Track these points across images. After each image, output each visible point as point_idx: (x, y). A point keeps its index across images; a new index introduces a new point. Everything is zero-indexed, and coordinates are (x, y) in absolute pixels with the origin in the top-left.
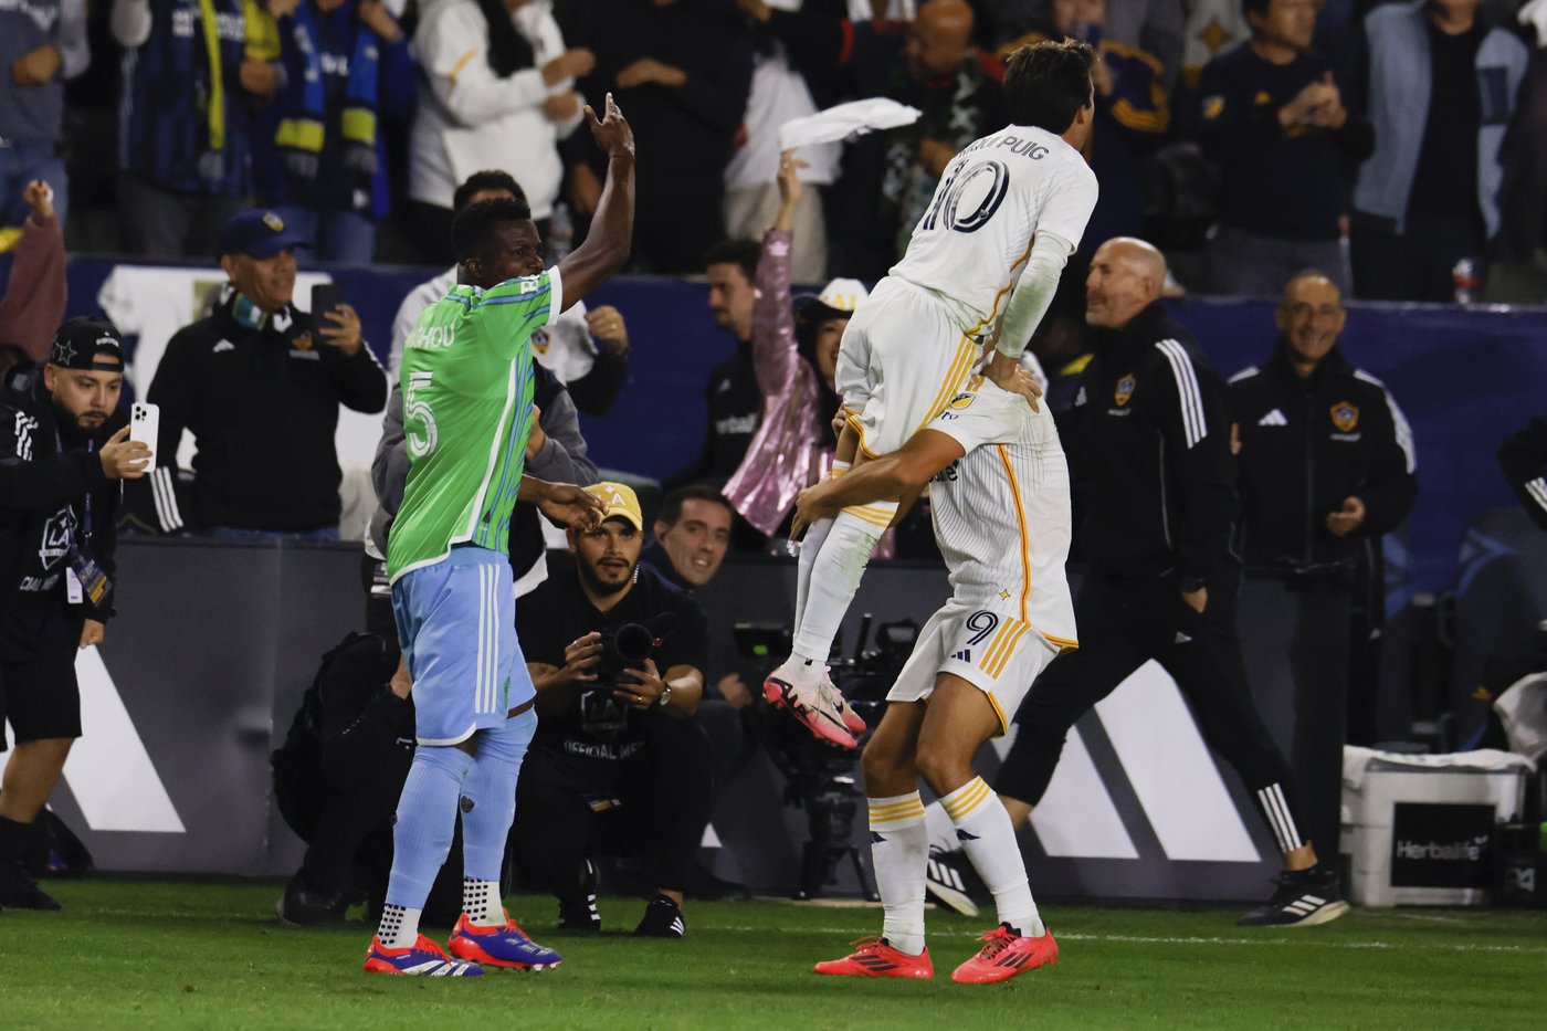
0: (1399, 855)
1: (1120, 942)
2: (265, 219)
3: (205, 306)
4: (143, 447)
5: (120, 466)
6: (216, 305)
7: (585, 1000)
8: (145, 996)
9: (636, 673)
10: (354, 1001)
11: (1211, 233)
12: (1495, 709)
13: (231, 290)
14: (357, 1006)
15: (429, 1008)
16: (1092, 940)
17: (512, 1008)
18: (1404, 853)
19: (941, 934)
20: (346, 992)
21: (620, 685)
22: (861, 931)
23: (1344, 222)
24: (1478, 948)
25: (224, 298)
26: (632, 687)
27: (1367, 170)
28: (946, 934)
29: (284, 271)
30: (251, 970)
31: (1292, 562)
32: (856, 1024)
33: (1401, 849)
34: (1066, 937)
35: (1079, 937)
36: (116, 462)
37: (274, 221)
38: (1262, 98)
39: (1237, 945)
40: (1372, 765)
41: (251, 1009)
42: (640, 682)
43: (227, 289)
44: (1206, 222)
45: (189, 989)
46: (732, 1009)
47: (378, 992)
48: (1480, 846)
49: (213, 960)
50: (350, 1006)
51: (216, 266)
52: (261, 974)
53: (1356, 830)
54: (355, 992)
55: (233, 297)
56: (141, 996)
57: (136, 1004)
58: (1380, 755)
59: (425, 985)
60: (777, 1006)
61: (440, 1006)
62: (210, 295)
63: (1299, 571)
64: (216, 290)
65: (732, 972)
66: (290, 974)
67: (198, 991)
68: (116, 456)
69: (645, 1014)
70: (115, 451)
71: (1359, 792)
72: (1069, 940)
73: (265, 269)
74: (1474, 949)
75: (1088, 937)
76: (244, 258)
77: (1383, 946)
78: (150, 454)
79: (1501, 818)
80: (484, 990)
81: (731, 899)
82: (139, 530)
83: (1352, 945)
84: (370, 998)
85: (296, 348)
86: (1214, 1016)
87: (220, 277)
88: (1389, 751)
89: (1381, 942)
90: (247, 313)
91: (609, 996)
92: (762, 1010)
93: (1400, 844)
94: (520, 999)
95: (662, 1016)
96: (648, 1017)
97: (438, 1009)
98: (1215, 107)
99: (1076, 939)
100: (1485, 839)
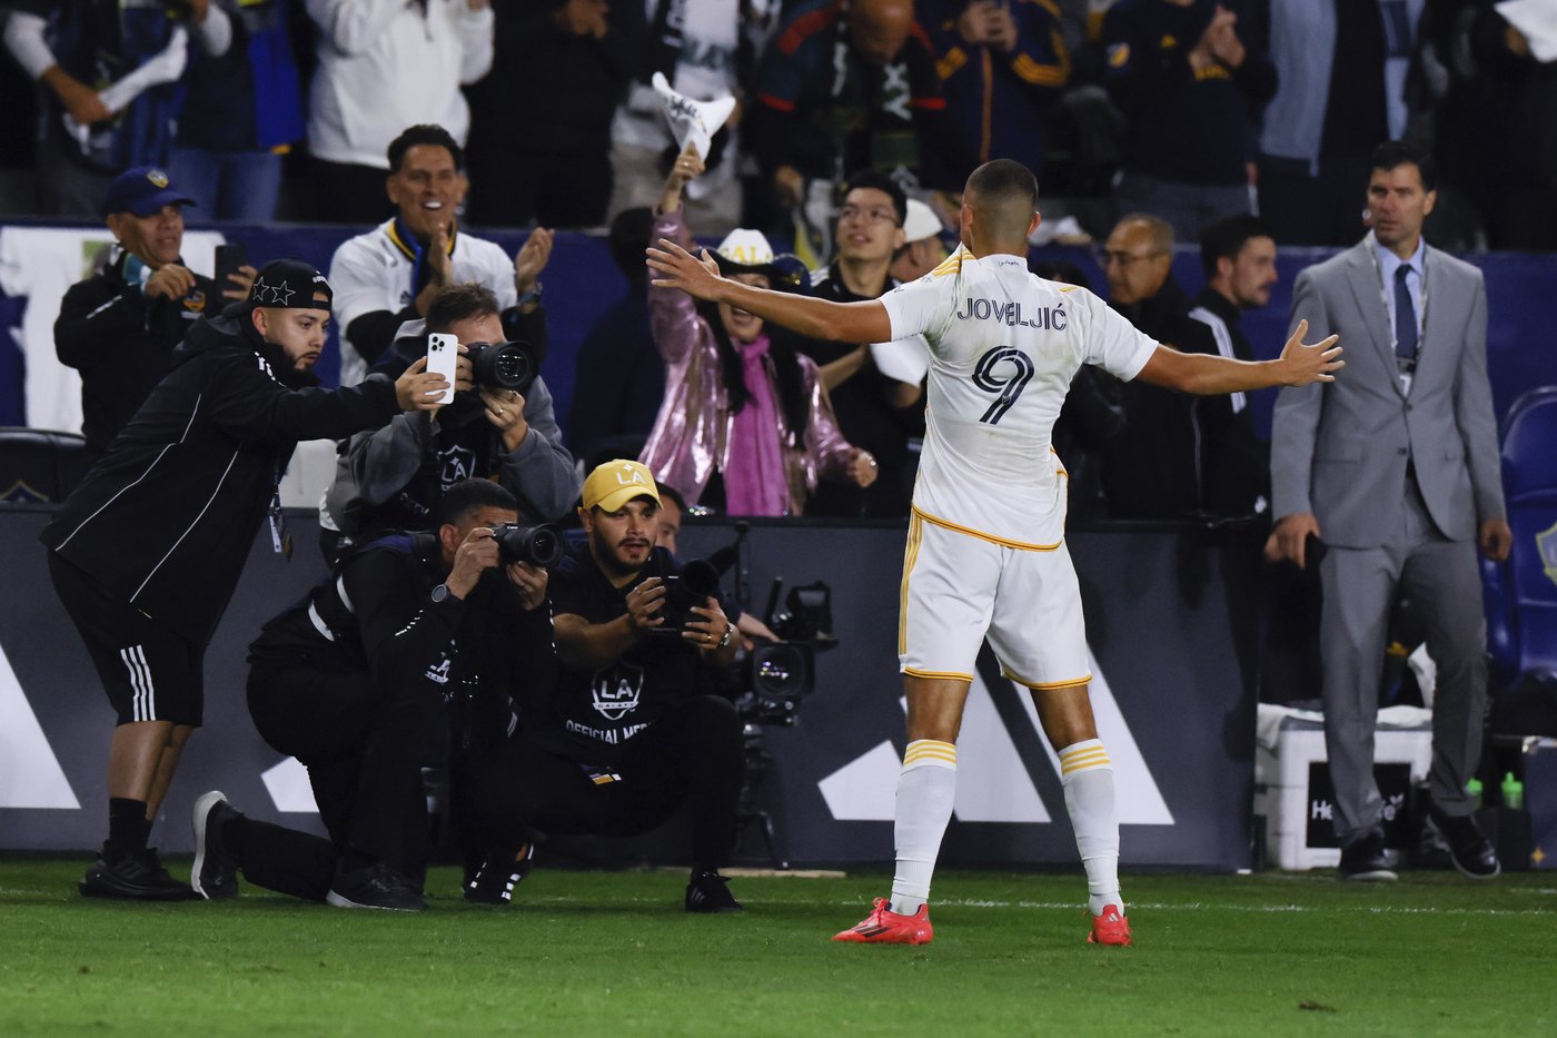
0: (1314, 815)
1: (1032, 908)
2: (150, 177)
3: (96, 266)
4: (441, 378)
5: (416, 398)
6: (107, 266)
7: (489, 975)
8: (39, 978)
9: (702, 611)
10: (254, 980)
11: (1118, 179)
12: (1410, 664)
13: (121, 250)
14: (257, 985)
15: (330, 986)
16: (1003, 907)
17: (415, 985)
18: (1319, 814)
19: (852, 903)
20: (246, 971)
21: (689, 624)
22: (770, 901)
23: (1251, 169)
24: (1395, 911)
25: (114, 259)
26: (701, 625)
27: (1273, 111)
28: (856, 903)
29: (168, 228)
30: (148, 950)
31: (1203, 515)
32: (765, 997)
33: (1316, 810)
34: (977, 904)
35: (991, 904)
36: (411, 393)
37: (159, 178)
38: (1168, 41)
39: (1150, 910)
40: (1286, 724)
41: (148, 989)
42: (707, 620)
43: (116, 250)
44: (1110, 168)
45: (85, 970)
46: (639, 984)
47: (278, 971)
48: (1396, 806)
49: (110, 940)
50: (249, 984)
51: (100, 225)
52: (158, 954)
53: (1271, 791)
54: (254, 970)
55: (122, 257)
56: (36, 976)
57: (29, 986)
58: (1294, 713)
59: (326, 962)
60: (685, 980)
61: (340, 984)
62: (99, 254)
63: (1210, 525)
64: (105, 250)
65: (639, 945)
66: (188, 953)
67: (93, 973)
68: (412, 388)
69: (550, 990)
70: (411, 382)
71: (1275, 753)
72: (980, 907)
73: (149, 227)
74: (1390, 911)
75: (1001, 904)
76: (128, 217)
77: (1299, 909)
78: (447, 386)
79: (1418, 777)
80: (385, 967)
81: (638, 869)
82: (29, 498)
83: (1267, 909)
84: (270, 976)
85: (188, 309)
86: (1128, 985)
87: (107, 237)
88: (1304, 708)
89: (1296, 905)
90: (137, 273)
91: (513, 972)
92: (669, 984)
93: (1315, 803)
94: (422, 976)
95: (567, 991)
96: (554, 992)
97: (338, 987)
98: (1120, 55)
99: (987, 907)
100: (1401, 797)
